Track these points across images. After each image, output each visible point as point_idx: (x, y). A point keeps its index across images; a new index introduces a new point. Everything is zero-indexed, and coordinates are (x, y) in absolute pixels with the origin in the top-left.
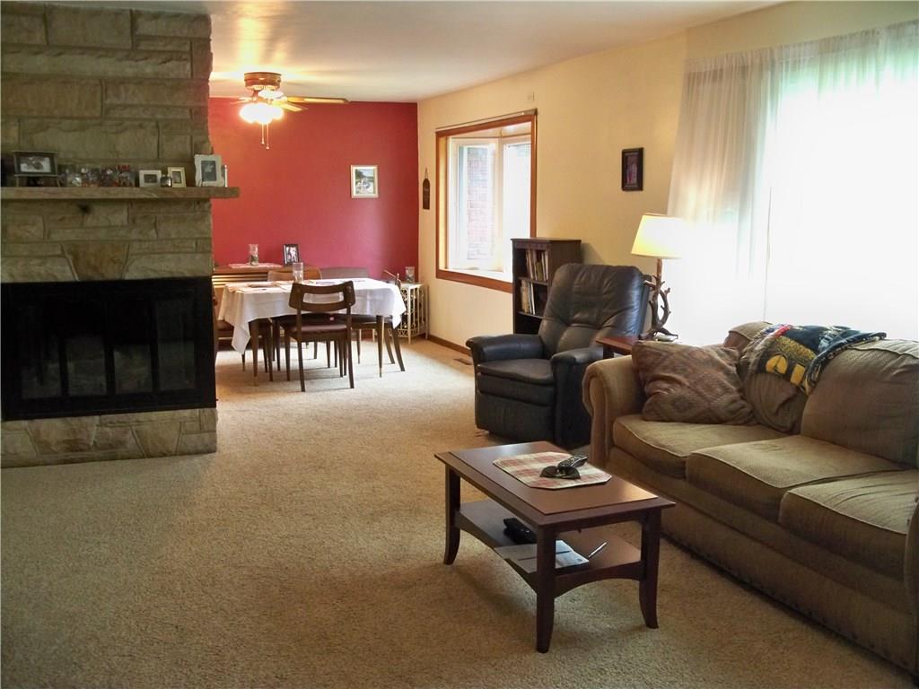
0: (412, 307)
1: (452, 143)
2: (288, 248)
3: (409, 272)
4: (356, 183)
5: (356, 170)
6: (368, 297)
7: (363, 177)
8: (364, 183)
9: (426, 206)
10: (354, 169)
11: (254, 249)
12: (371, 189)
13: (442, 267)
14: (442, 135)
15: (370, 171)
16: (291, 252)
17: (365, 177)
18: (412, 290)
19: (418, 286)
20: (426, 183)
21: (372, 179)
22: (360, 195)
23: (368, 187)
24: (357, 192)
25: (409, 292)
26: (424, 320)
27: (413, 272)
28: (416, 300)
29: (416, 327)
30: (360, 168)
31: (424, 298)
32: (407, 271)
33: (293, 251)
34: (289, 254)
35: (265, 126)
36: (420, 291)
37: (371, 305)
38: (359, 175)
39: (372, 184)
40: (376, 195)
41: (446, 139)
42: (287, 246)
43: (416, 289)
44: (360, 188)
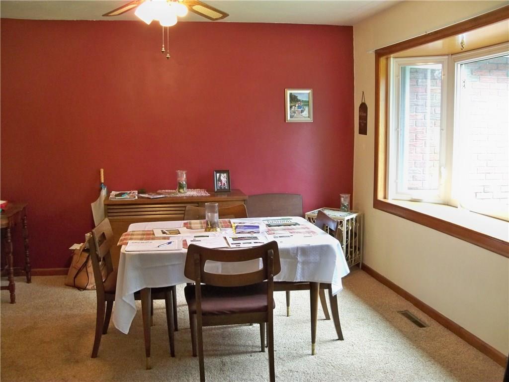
0: (347, 238)
1: (394, 63)
2: (218, 175)
3: (344, 200)
4: (291, 107)
5: (291, 94)
6: (300, 259)
7: (298, 101)
8: (299, 107)
9: (363, 130)
10: (288, 92)
11: (182, 177)
12: (305, 113)
13: (380, 197)
14: (383, 53)
15: (304, 94)
16: (222, 178)
17: (300, 100)
18: (348, 221)
19: (354, 216)
20: (364, 107)
21: (307, 103)
22: (294, 120)
23: (302, 111)
24: (291, 117)
25: (345, 223)
26: (359, 249)
27: (348, 200)
28: (351, 230)
29: (351, 258)
30: (294, 92)
31: (360, 227)
32: (342, 199)
33: (224, 178)
34: (220, 180)
35: (166, 28)
36: (356, 221)
37: (303, 269)
38: (294, 99)
39: (307, 109)
40: (310, 120)
41: (387, 59)
42: (218, 172)
43: (352, 219)
44: (294, 112)
